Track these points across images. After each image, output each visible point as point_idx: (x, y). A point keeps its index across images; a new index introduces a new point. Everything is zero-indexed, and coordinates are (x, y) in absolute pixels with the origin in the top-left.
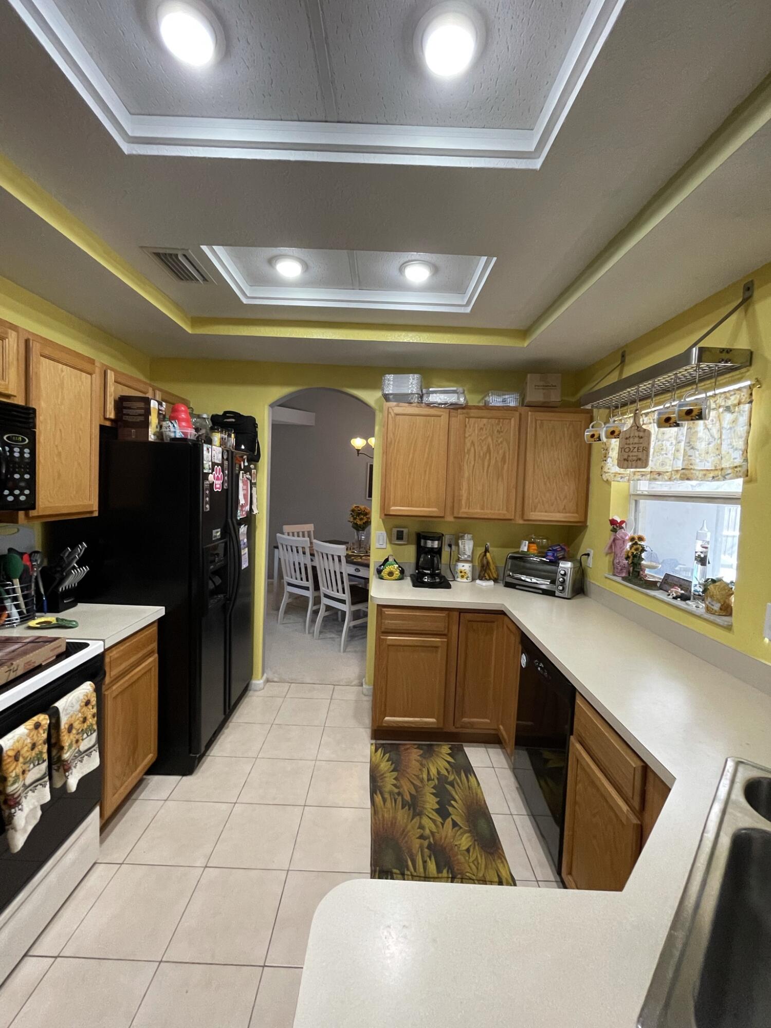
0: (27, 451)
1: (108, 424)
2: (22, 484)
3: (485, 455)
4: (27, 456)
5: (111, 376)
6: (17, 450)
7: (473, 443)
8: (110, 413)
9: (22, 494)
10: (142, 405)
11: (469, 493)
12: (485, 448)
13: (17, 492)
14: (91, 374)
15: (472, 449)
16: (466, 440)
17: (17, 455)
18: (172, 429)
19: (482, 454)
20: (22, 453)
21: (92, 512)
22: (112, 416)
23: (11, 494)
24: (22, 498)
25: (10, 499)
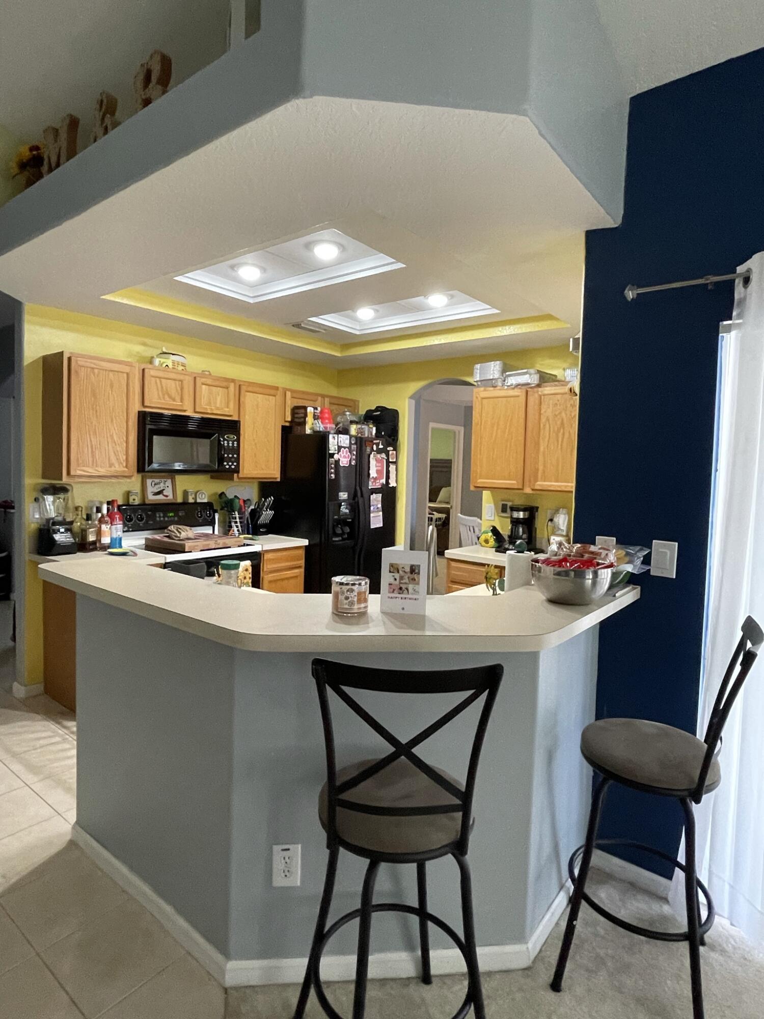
0: (235, 443)
1: (287, 424)
2: (233, 460)
3: (559, 430)
4: (235, 445)
5: (289, 394)
6: (231, 442)
7: (548, 420)
8: (288, 418)
9: (233, 465)
10: (303, 411)
11: (544, 466)
12: (559, 423)
13: (230, 464)
14: (275, 396)
15: (547, 426)
16: (542, 416)
17: (231, 445)
18: (318, 425)
19: (556, 429)
20: (233, 444)
21: (276, 478)
22: (289, 419)
23: (228, 464)
24: (233, 467)
25: (227, 467)
